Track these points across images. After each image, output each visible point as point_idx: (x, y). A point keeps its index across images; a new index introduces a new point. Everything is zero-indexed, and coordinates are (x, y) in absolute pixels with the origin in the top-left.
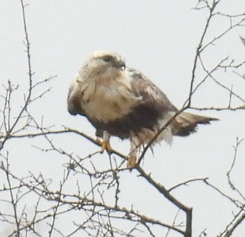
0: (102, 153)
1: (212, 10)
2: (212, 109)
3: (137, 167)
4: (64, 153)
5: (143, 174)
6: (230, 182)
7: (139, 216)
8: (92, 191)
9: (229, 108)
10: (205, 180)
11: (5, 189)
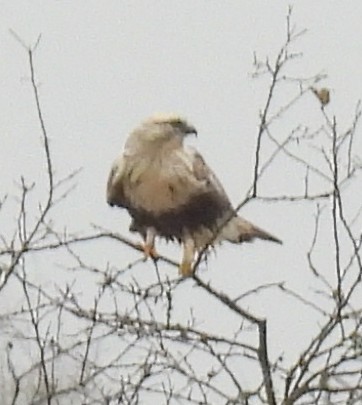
0: (145, 260)
1: (275, 75)
2: (284, 198)
3: (192, 274)
4: (96, 271)
5: (200, 283)
6: (311, 267)
7: (197, 333)
8: (136, 307)
9: (306, 197)
10: (281, 286)
11: (23, 311)
